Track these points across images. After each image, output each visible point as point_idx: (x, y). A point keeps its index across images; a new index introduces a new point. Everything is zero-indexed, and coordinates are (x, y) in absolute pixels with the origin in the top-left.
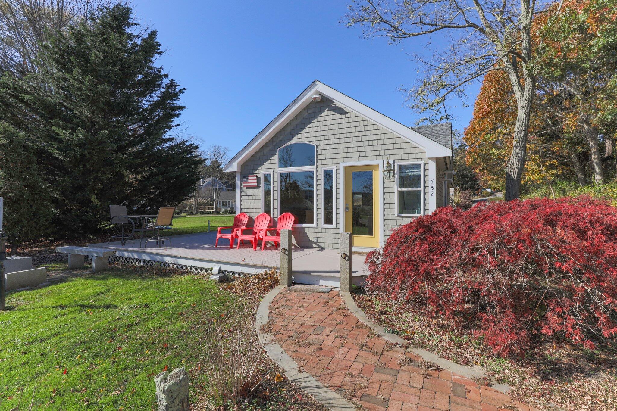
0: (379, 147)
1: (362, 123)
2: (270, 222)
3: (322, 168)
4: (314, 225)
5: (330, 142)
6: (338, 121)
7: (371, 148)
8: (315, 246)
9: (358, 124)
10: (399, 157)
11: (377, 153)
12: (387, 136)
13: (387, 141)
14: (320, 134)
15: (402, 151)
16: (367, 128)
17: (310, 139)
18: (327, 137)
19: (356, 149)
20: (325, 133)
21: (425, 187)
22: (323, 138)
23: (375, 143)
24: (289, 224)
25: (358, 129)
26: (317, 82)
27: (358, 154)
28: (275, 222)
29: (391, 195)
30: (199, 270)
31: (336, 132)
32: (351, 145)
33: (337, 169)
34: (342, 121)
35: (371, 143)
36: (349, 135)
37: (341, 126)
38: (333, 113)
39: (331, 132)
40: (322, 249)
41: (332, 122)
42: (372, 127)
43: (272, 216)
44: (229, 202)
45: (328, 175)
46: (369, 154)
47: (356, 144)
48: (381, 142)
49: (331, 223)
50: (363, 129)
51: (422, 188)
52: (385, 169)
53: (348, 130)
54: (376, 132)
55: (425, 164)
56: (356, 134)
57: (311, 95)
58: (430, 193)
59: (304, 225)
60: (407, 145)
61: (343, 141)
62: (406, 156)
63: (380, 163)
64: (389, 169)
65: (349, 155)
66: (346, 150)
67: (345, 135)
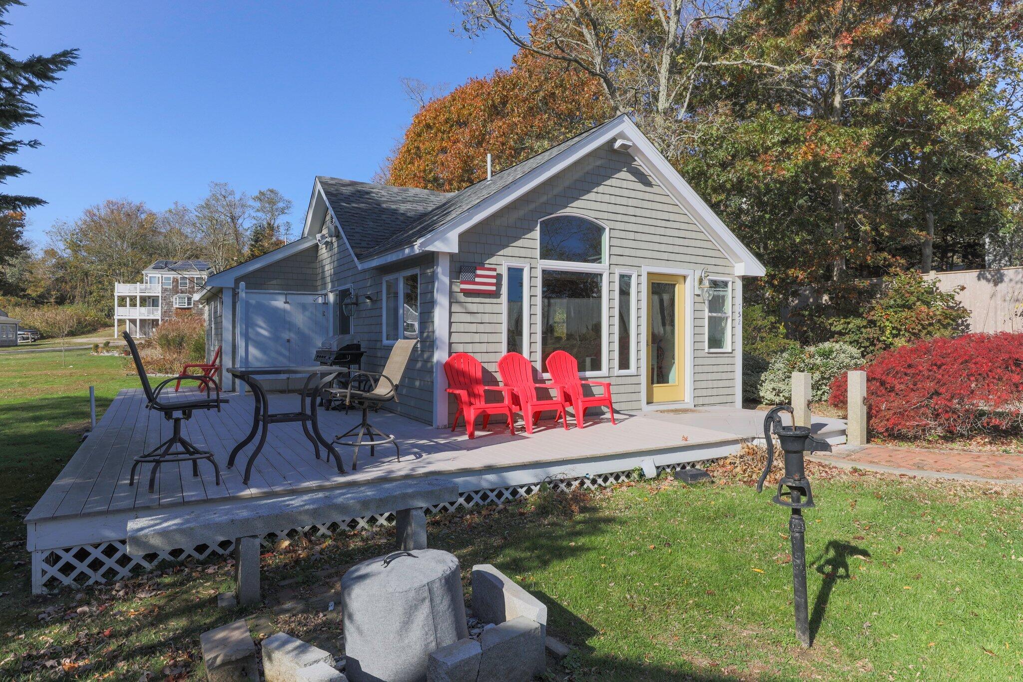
0: (689, 251)
1: (670, 208)
3: (617, 271)
5: (628, 227)
6: (640, 195)
7: (681, 250)
9: (665, 207)
11: (687, 258)
13: (698, 243)
14: (614, 209)
15: (713, 261)
17: (597, 214)
18: (624, 218)
19: (662, 247)
20: (622, 209)
21: (732, 313)
22: (619, 217)
23: (685, 242)
25: (666, 216)
27: (665, 256)
29: (701, 323)
32: (657, 239)
33: (638, 276)
35: (680, 242)
38: (633, 179)
39: (630, 211)
41: (632, 194)
42: (681, 218)
45: (625, 281)
46: (678, 257)
47: (663, 239)
49: (627, 367)
50: (672, 217)
54: (686, 227)
55: (733, 283)
56: (654, 222)
58: (737, 321)
59: (586, 373)
60: (717, 254)
61: (646, 229)
62: (716, 269)
63: (690, 273)
65: (654, 255)
66: (650, 246)
67: (649, 222)
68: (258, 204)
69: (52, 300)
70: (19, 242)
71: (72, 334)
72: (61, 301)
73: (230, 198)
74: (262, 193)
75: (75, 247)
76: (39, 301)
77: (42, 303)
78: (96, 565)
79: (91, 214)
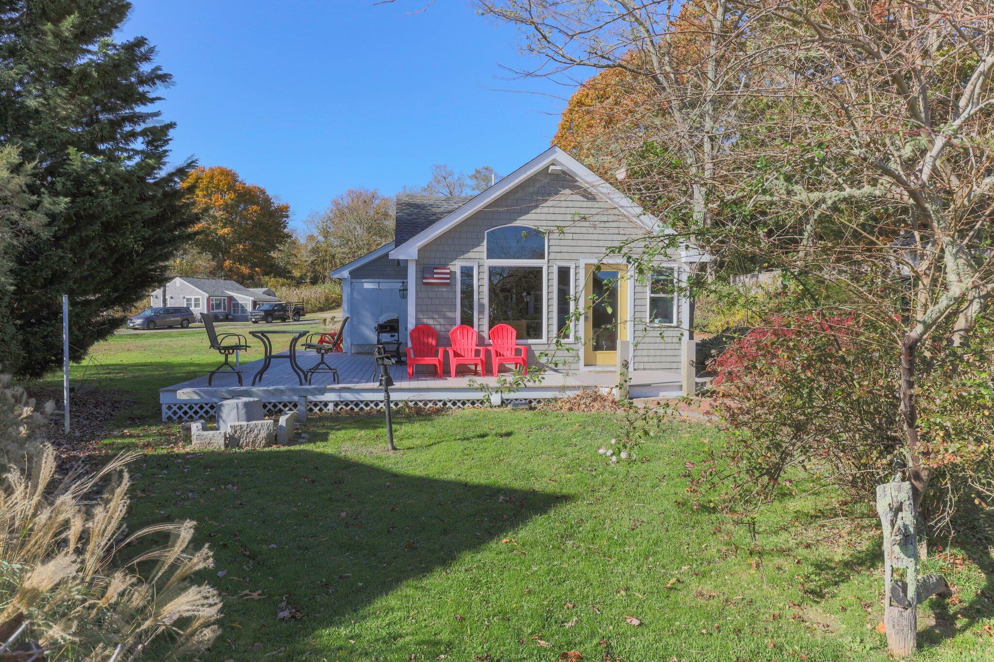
3: (556, 264)
4: (544, 341)
5: (567, 230)
14: (553, 217)
16: (615, 218)
17: (539, 223)
18: (563, 224)
19: (601, 243)
20: (560, 217)
21: (679, 294)
22: (557, 224)
25: (607, 218)
26: (558, 149)
27: (603, 250)
28: (481, 338)
29: (642, 302)
32: (595, 237)
33: (576, 267)
34: (584, 204)
36: (592, 224)
37: (582, 211)
39: (568, 217)
41: (571, 204)
42: (621, 218)
43: (476, 329)
45: (564, 274)
47: (602, 237)
49: (567, 336)
50: (610, 219)
51: (675, 295)
54: (626, 225)
55: (679, 268)
56: (602, 224)
57: (548, 164)
58: (683, 301)
59: (530, 341)
61: (584, 230)
65: (592, 250)
66: (588, 243)
67: (587, 224)
68: (474, 183)
69: (308, 281)
70: (286, 230)
71: (321, 310)
72: (314, 281)
73: (449, 179)
74: (478, 172)
75: (326, 234)
76: (299, 282)
77: (301, 283)
78: (186, 413)
79: (336, 203)
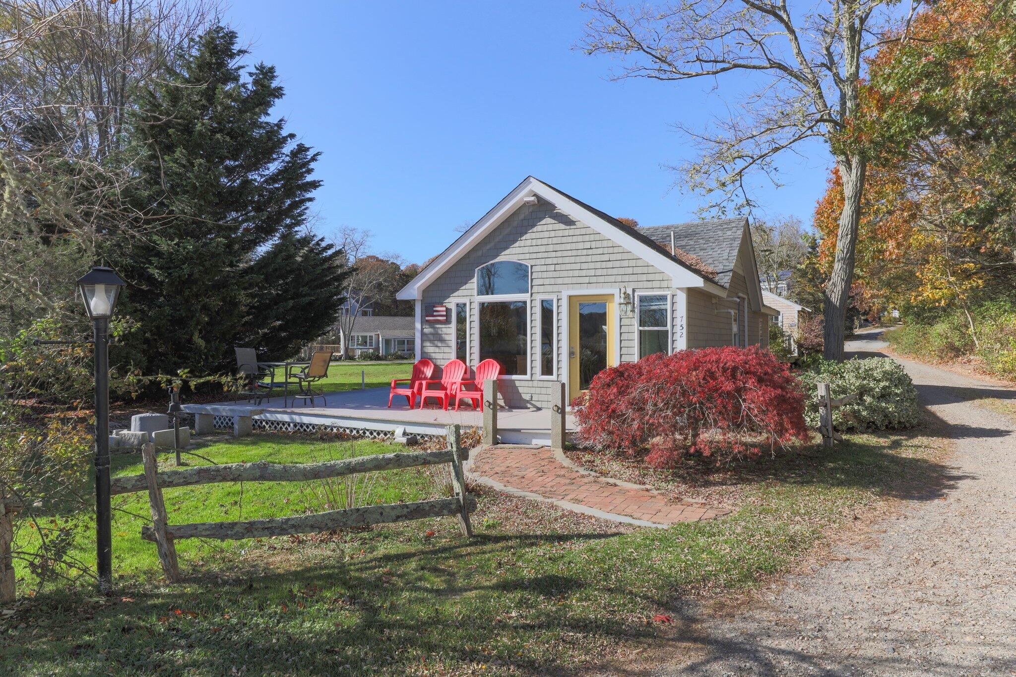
0: (615, 271)
1: (592, 237)
2: (465, 373)
3: (538, 298)
4: (528, 377)
5: (549, 261)
6: (560, 233)
7: (604, 272)
8: (529, 406)
9: (587, 238)
10: (640, 285)
11: (612, 279)
12: (625, 256)
13: (625, 263)
14: (536, 249)
15: (644, 277)
16: (599, 244)
17: (522, 257)
18: (545, 255)
19: (584, 273)
20: (543, 249)
21: (673, 326)
22: (540, 255)
23: (610, 264)
24: (493, 373)
25: (588, 245)
26: (532, 179)
27: (587, 280)
28: (472, 372)
29: (630, 336)
30: (375, 434)
31: (558, 247)
32: (578, 266)
33: (558, 300)
34: (566, 233)
35: (604, 265)
36: (574, 253)
37: (564, 240)
38: (554, 221)
39: (551, 248)
40: (539, 409)
41: (553, 234)
42: (605, 244)
43: (468, 364)
44: (371, 337)
46: (601, 279)
47: (584, 266)
48: (617, 264)
49: (551, 373)
50: (593, 245)
51: (669, 327)
52: (622, 301)
53: (574, 246)
54: (611, 250)
55: (673, 296)
56: (585, 252)
57: (523, 196)
58: (679, 334)
59: (514, 377)
60: (651, 270)
61: (567, 260)
62: (649, 285)
63: (616, 292)
64: (628, 299)
65: (575, 280)
66: (571, 273)
67: (570, 253)
